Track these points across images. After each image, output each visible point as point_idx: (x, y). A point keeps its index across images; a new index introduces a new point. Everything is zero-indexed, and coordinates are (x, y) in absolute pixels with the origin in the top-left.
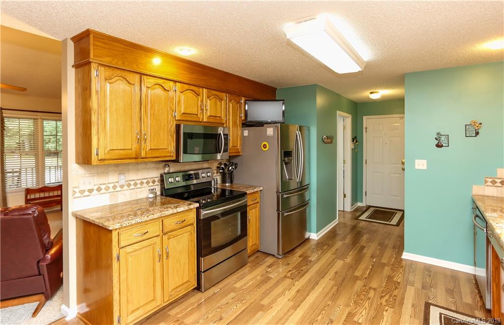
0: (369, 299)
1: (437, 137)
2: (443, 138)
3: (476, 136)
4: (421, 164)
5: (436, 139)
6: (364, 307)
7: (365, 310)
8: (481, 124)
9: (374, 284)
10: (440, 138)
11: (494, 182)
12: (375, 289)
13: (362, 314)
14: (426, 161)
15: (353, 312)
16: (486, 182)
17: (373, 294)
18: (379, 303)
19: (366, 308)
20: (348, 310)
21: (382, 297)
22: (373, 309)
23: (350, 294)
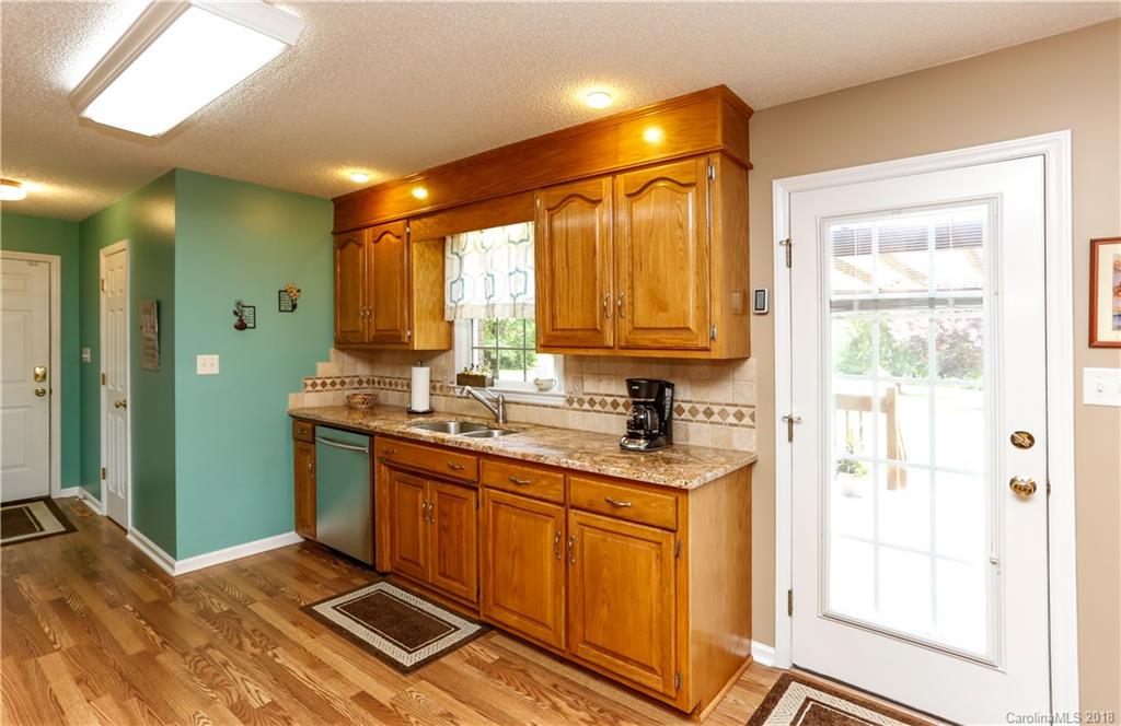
0: (225, 664)
1: (235, 309)
2: (247, 312)
3: (292, 311)
4: (208, 364)
5: (235, 313)
6: (239, 680)
7: (247, 683)
8: (299, 291)
9: (196, 641)
10: (241, 311)
11: (314, 385)
12: (209, 646)
13: (253, 691)
14: (217, 357)
15: (235, 700)
16: (306, 385)
17: (217, 652)
18: (250, 657)
19: (242, 679)
20: (222, 707)
21: (240, 646)
22: (255, 671)
23: (180, 686)
